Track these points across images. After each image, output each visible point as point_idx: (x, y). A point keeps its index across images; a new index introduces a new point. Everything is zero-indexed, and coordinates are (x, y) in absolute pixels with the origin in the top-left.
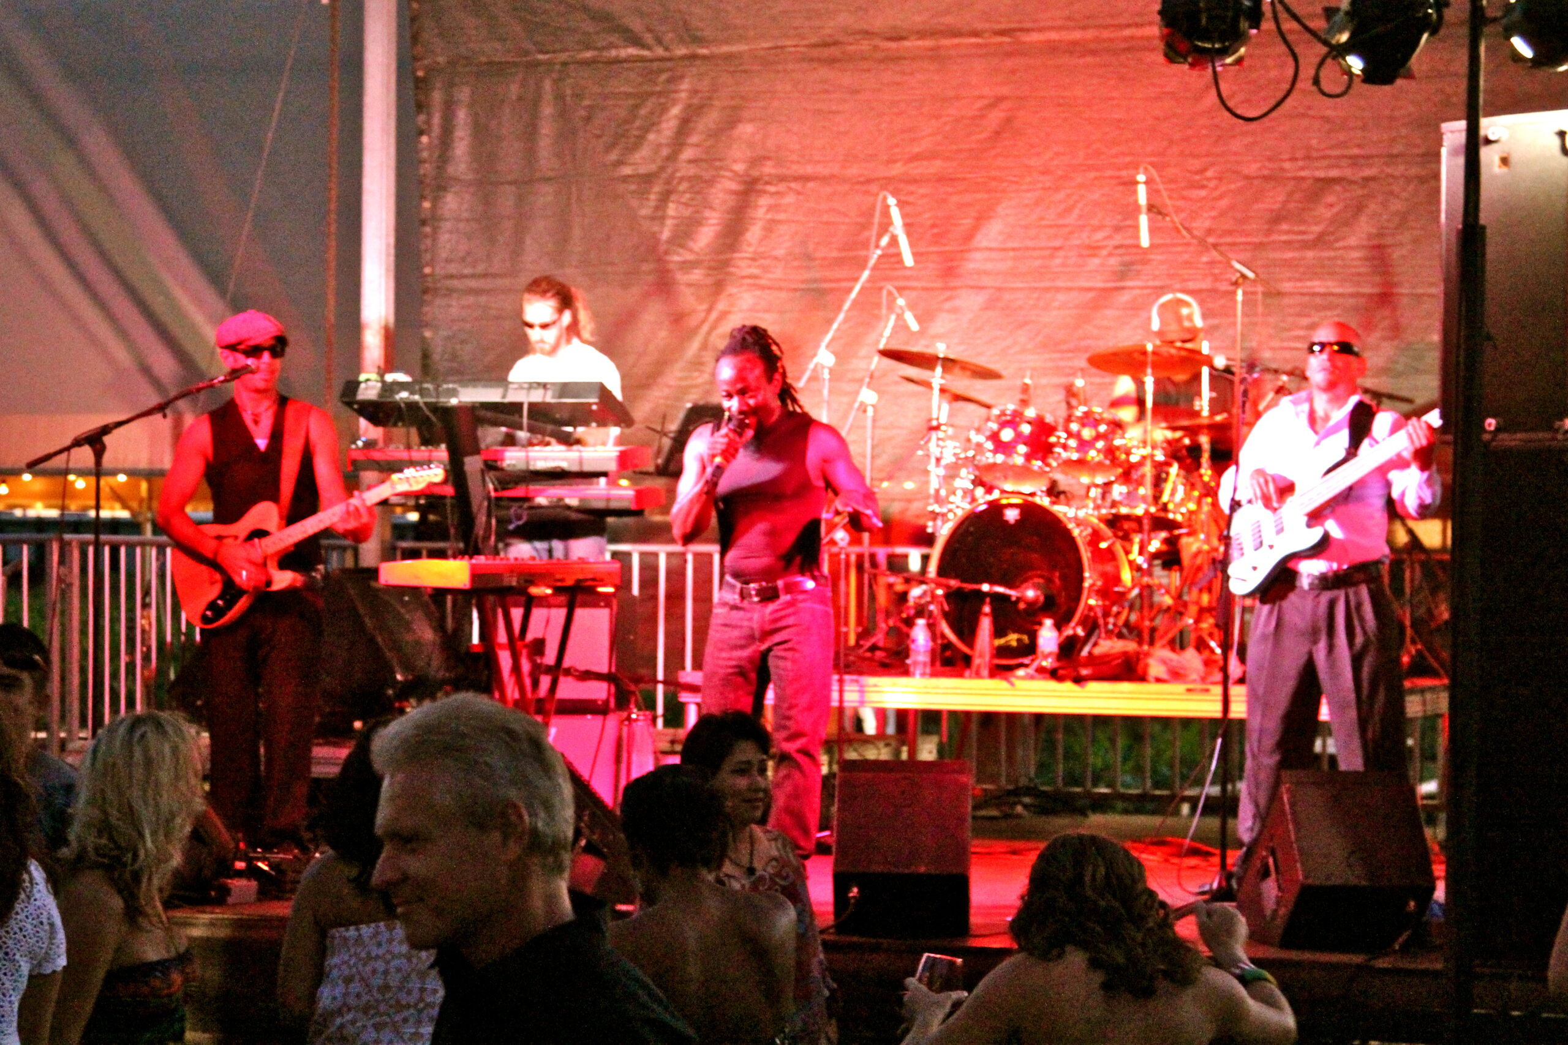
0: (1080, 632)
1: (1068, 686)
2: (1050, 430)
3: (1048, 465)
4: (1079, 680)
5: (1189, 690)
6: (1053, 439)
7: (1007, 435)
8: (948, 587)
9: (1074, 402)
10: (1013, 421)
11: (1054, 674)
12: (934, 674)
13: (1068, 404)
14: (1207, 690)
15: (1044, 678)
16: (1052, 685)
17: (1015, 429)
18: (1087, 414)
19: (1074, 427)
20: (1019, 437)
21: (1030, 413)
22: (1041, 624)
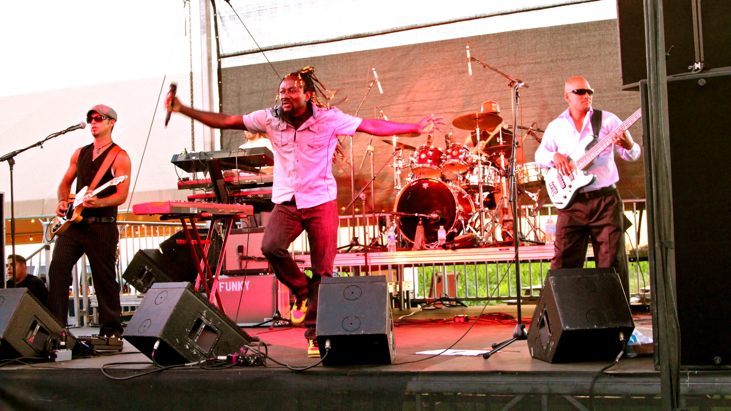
0: (456, 230)
1: (450, 251)
2: (441, 153)
3: (440, 167)
4: (454, 249)
5: (500, 250)
6: (442, 157)
7: (423, 156)
8: (401, 215)
9: (449, 141)
10: (425, 150)
11: (444, 247)
12: (398, 250)
13: (446, 142)
14: (508, 249)
15: (440, 249)
16: (444, 251)
17: (426, 154)
18: (454, 146)
19: (449, 151)
20: (428, 157)
21: (432, 147)
22: (439, 228)
